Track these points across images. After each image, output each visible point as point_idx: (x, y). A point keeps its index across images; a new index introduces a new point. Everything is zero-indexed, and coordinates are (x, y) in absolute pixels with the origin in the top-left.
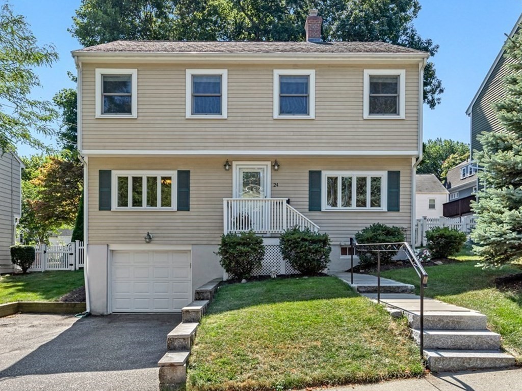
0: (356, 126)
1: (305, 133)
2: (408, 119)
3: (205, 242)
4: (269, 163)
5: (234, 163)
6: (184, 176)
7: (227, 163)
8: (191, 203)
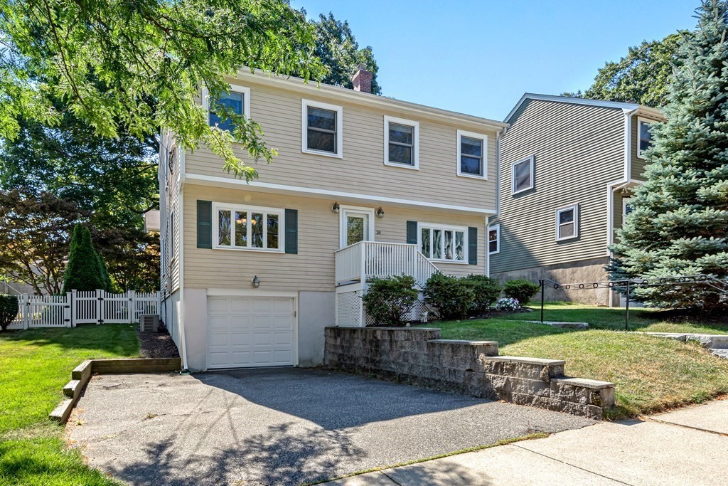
0: (451, 182)
1: (410, 183)
2: (490, 180)
3: (313, 289)
4: (373, 210)
5: (341, 206)
6: (292, 215)
7: (336, 207)
8: (299, 245)
